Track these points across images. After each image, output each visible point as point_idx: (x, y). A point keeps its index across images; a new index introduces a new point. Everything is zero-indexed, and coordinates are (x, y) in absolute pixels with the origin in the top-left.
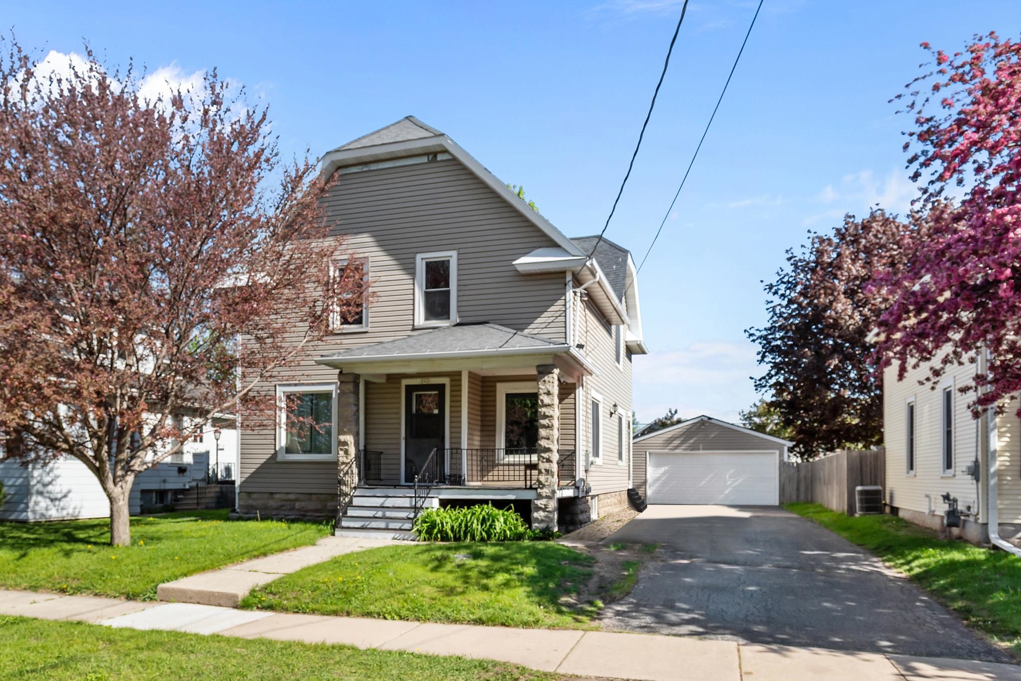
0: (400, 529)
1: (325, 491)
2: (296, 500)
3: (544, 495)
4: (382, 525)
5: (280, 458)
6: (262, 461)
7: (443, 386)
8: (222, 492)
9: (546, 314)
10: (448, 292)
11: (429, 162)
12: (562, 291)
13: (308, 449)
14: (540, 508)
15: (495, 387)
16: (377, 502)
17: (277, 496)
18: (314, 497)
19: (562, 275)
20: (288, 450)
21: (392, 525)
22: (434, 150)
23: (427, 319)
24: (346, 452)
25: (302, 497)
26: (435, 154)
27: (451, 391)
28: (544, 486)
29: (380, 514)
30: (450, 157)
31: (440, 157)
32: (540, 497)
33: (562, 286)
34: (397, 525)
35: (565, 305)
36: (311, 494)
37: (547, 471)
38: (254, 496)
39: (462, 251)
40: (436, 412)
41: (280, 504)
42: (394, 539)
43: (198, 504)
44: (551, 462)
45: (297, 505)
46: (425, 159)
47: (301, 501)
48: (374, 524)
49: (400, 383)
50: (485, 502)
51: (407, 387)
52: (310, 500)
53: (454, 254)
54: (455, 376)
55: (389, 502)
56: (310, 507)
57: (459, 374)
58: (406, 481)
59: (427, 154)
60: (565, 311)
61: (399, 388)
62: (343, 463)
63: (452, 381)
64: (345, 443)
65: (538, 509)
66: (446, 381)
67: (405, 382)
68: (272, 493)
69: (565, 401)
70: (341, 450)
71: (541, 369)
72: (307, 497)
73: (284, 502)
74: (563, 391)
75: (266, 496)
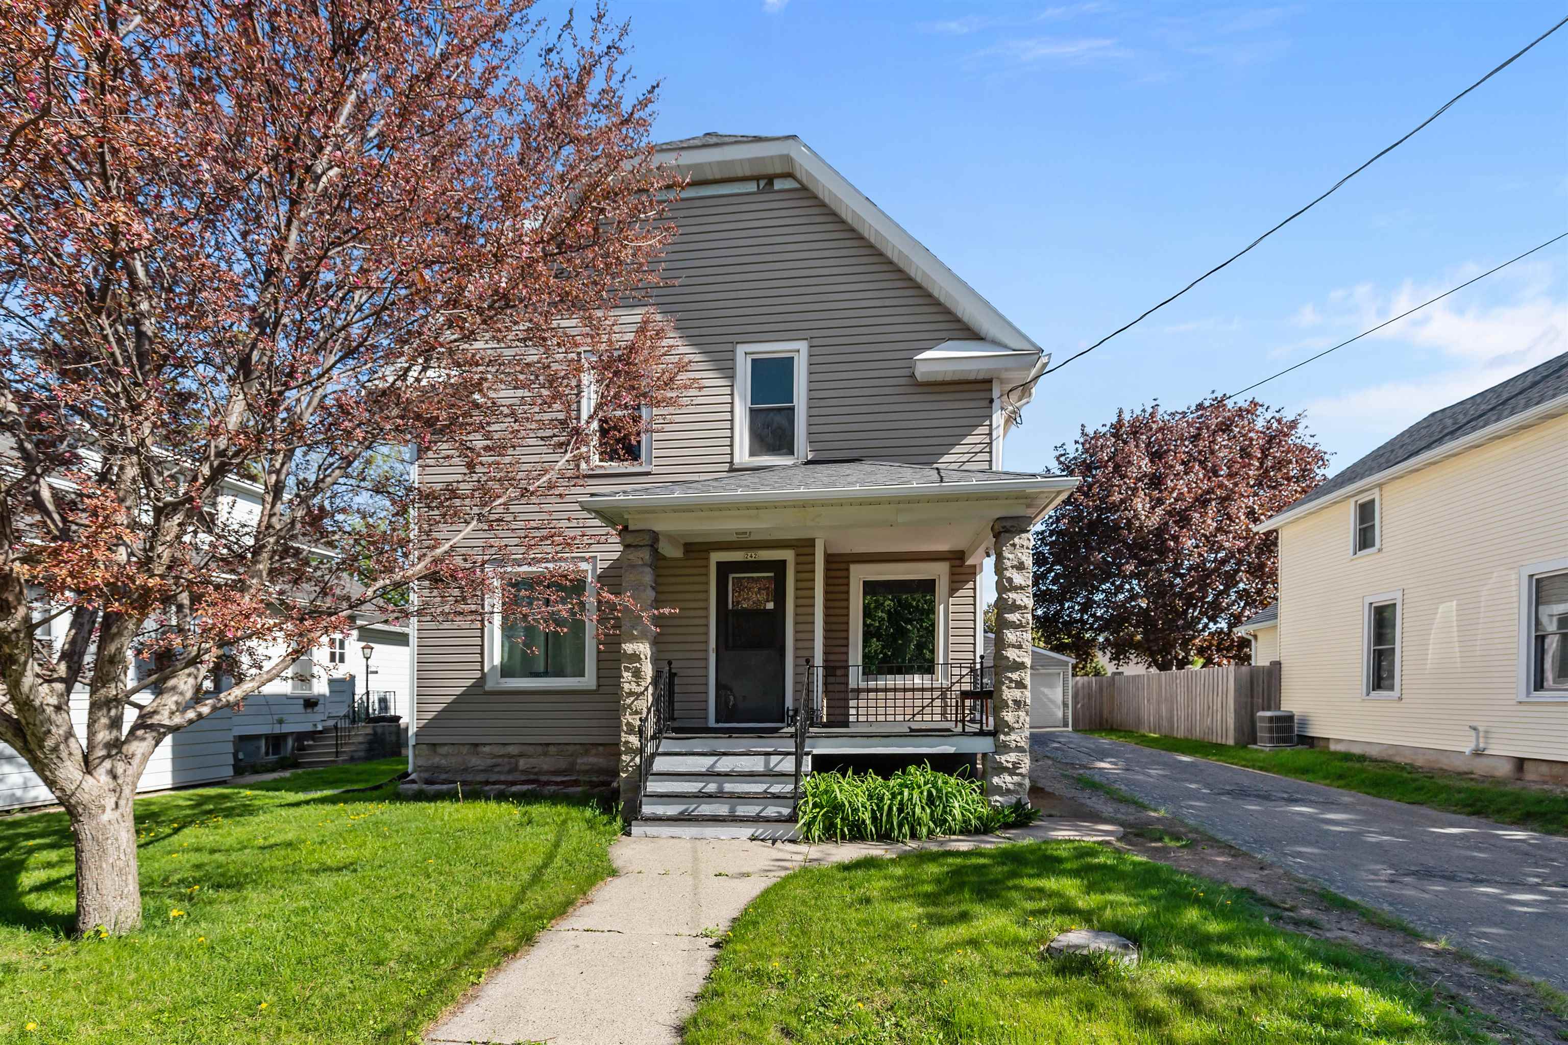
0: (757, 819)
1: (577, 740)
2: (521, 755)
3: (1013, 745)
4: (722, 809)
5: (490, 685)
6: (459, 691)
7: (783, 563)
8: (375, 734)
9: (958, 449)
10: (792, 409)
11: (759, 192)
12: (985, 412)
13: (542, 669)
14: (1006, 769)
15: (848, 570)
16: (702, 764)
17: (487, 749)
18: (552, 749)
19: (986, 386)
20: (506, 671)
21: (742, 810)
22: (771, 170)
23: (752, 454)
24: (637, 674)
25: (531, 749)
26: (772, 180)
27: (797, 572)
28: (1012, 729)
29: (712, 788)
30: (796, 185)
31: (779, 185)
32: (1004, 748)
33: (985, 403)
34: (751, 810)
35: (990, 434)
36: (548, 745)
37: (1017, 703)
38: (443, 750)
39: (816, 342)
40: (770, 606)
41: (490, 762)
42: (753, 839)
43: (337, 754)
44: (1025, 687)
45: (522, 763)
46: (752, 187)
47: (530, 756)
48: (706, 809)
49: (708, 559)
50: (917, 760)
51: (719, 564)
52: (545, 754)
53: (803, 346)
54: (804, 547)
55: (725, 764)
56: (545, 767)
57: (811, 543)
58: (717, 721)
59: (757, 178)
60: (991, 443)
61: (707, 567)
62: (631, 694)
63: (797, 555)
64: (636, 657)
65: (1001, 769)
66: (788, 555)
67: (716, 557)
68: (476, 745)
69: (960, 593)
70: (627, 669)
71: (1008, 524)
72: (539, 749)
73: (500, 760)
74: (956, 578)
75: (465, 750)
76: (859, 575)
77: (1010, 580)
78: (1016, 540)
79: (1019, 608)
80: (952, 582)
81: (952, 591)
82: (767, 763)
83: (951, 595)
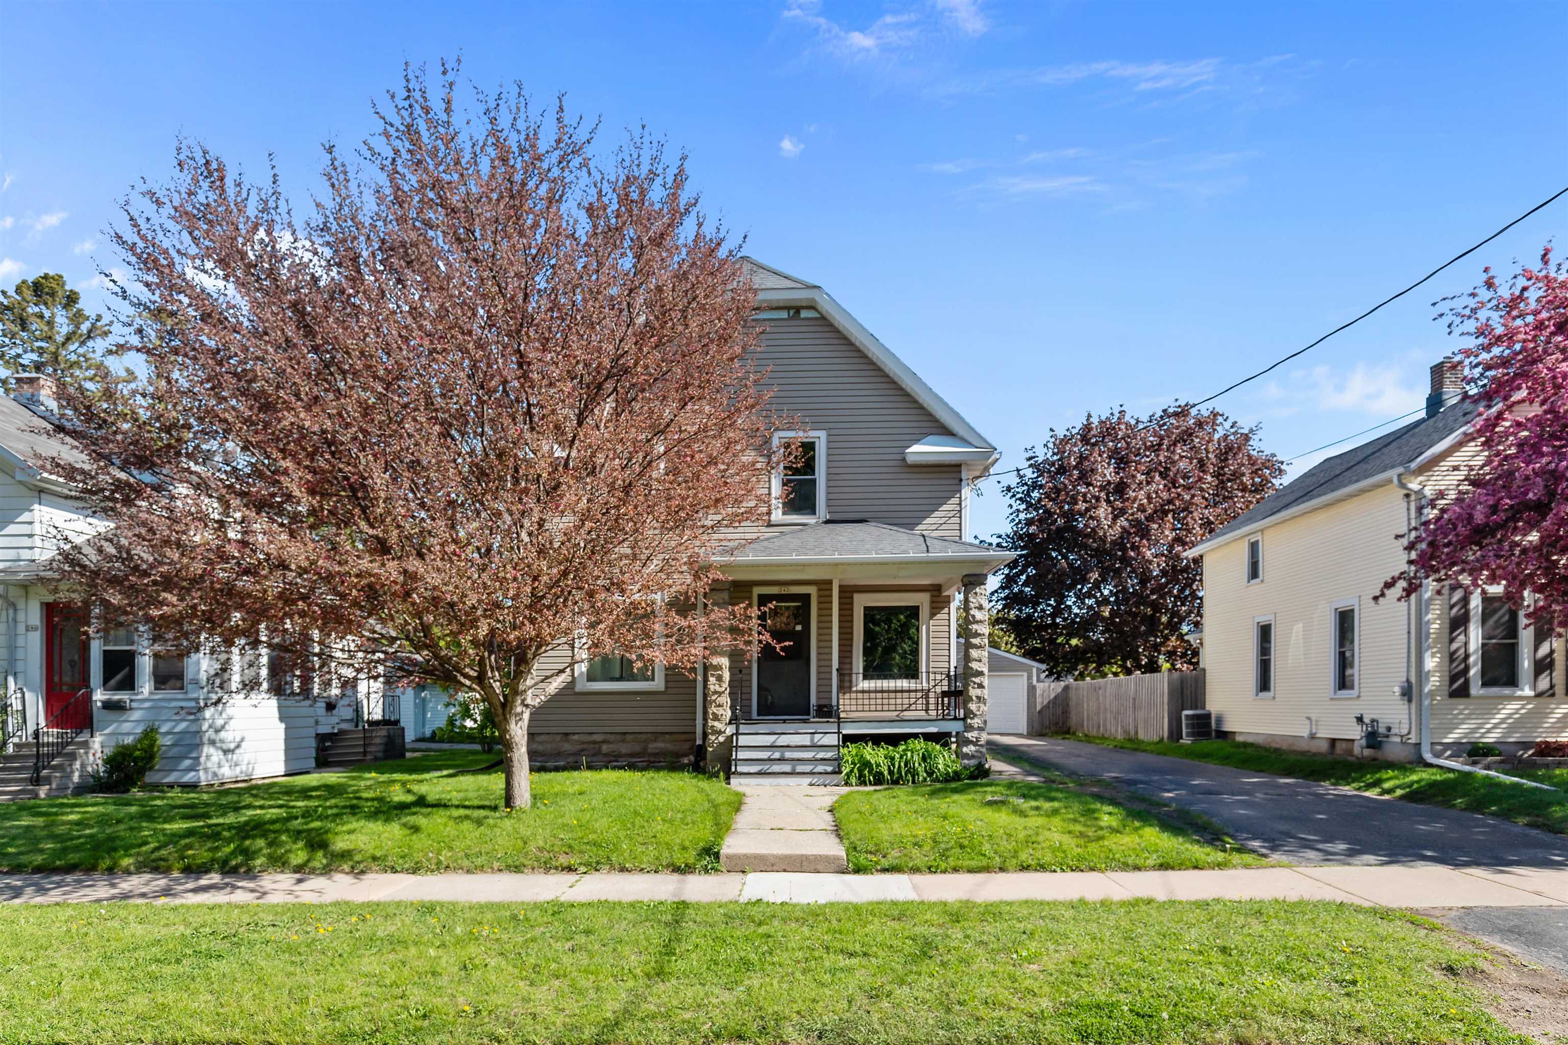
0: (812, 773)
1: (650, 729)
2: (604, 742)
3: (976, 726)
4: (787, 768)
5: (580, 687)
7: (809, 595)
9: (936, 514)
10: (814, 481)
11: (789, 318)
12: (957, 488)
13: (617, 675)
14: (972, 742)
15: (854, 597)
16: (768, 740)
17: (576, 737)
18: (629, 737)
19: (957, 470)
20: (591, 677)
21: (799, 769)
22: (799, 304)
23: (784, 513)
24: (720, 679)
25: (612, 737)
26: (798, 310)
27: (819, 603)
28: (975, 715)
29: (777, 755)
30: (817, 315)
31: (804, 314)
32: (969, 728)
33: (957, 483)
34: (808, 768)
35: (960, 504)
36: (625, 733)
37: (978, 698)
39: (833, 432)
40: (799, 628)
41: (578, 747)
42: (811, 785)
43: (365, 753)
44: (983, 687)
45: (605, 749)
46: (784, 315)
47: (611, 744)
48: (776, 768)
49: (751, 592)
50: (915, 736)
51: (760, 596)
52: (623, 741)
53: (823, 434)
54: (824, 586)
55: (783, 740)
56: (624, 751)
57: (830, 582)
58: (759, 715)
59: (788, 308)
60: (960, 511)
61: (751, 598)
62: (715, 692)
63: (819, 590)
64: (719, 667)
65: (968, 742)
66: (812, 590)
67: (757, 591)
68: (567, 734)
69: (938, 616)
70: (713, 675)
71: (972, 579)
72: (619, 737)
73: (586, 746)
74: (935, 605)
75: (558, 738)
76: (861, 602)
77: (973, 616)
78: (977, 590)
79: (980, 635)
80: (932, 608)
81: (932, 615)
82: (812, 740)
83: (931, 618)
